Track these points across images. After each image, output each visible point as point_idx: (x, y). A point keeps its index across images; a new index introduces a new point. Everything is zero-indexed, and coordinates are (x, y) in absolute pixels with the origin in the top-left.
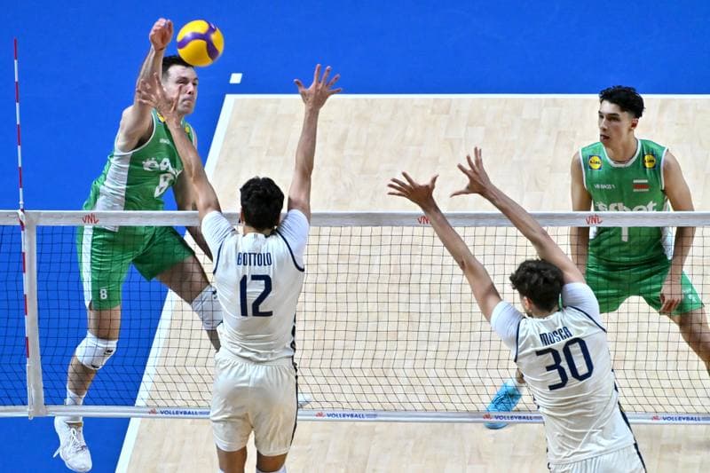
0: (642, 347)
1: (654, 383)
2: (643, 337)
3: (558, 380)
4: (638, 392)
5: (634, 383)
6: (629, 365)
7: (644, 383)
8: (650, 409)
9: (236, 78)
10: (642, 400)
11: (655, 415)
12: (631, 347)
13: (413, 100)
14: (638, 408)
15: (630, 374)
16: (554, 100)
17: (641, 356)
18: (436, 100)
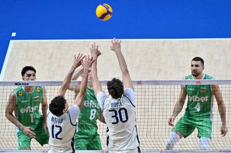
0: (157, 127)
1: (161, 140)
2: (157, 123)
3: (115, 121)
4: (155, 143)
5: (154, 140)
6: (152, 134)
7: (158, 140)
8: (159, 149)
9: (14, 34)
10: (157, 146)
11: (161, 151)
12: (153, 127)
13: (76, 41)
14: (155, 148)
15: (152, 137)
16: (126, 41)
17: (156, 130)
18: (84, 42)
